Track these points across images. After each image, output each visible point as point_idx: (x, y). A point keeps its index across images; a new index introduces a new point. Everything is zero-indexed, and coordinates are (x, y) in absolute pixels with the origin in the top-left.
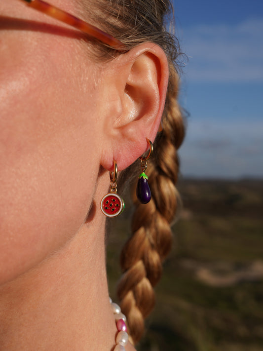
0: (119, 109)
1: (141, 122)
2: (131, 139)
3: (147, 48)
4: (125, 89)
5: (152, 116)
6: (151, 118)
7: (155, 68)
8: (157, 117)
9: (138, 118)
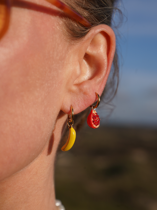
0: (78, 72)
1: (93, 82)
2: (85, 93)
3: (103, 29)
4: (84, 56)
5: (100, 77)
6: (100, 79)
7: (106, 44)
8: (104, 79)
9: (91, 79)
